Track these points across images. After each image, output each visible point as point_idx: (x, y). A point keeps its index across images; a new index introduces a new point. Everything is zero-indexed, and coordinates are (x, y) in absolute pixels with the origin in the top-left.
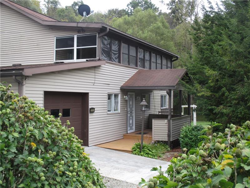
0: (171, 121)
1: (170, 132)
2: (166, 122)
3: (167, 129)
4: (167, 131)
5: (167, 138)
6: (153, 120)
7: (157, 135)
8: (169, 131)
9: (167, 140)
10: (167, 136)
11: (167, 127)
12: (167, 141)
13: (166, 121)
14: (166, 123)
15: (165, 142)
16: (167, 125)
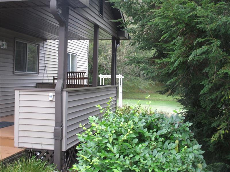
0: (65, 94)
1: (62, 126)
2: (51, 99)
3: (53, 117)
4: (53, 123)
5: (52, 142)
6: (17, 93)
7: (26, 134)
8: (59, 123)
9: (52, 148)
10: (52, 136)
11: (53, 111)
12: (53, 152)
13: (51, 94)
14: (51, 101)
15: (48, 152)
16: (53, 105)
